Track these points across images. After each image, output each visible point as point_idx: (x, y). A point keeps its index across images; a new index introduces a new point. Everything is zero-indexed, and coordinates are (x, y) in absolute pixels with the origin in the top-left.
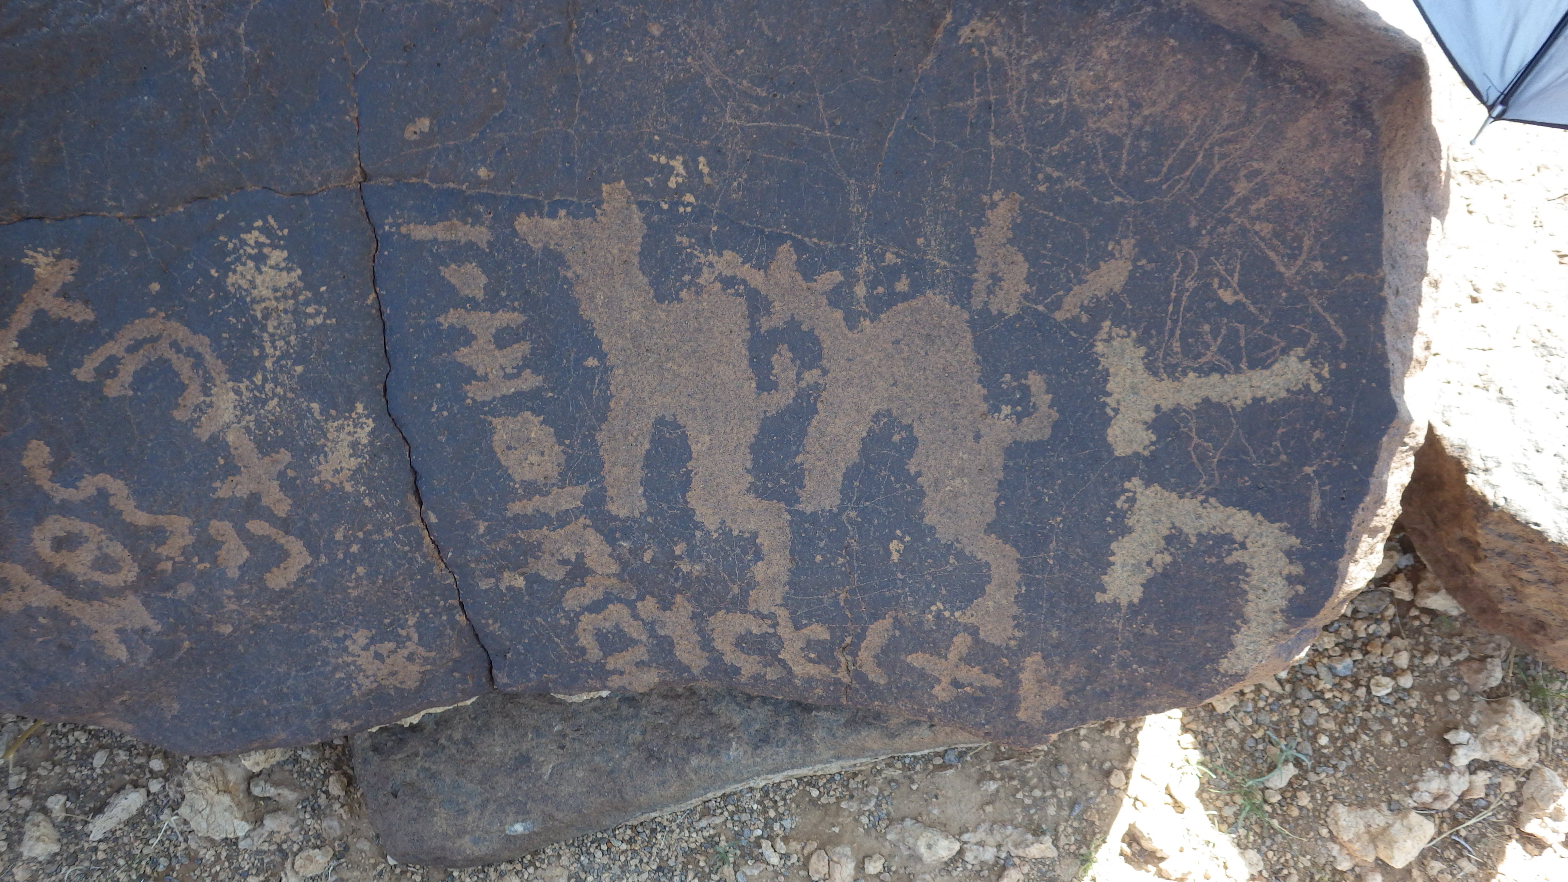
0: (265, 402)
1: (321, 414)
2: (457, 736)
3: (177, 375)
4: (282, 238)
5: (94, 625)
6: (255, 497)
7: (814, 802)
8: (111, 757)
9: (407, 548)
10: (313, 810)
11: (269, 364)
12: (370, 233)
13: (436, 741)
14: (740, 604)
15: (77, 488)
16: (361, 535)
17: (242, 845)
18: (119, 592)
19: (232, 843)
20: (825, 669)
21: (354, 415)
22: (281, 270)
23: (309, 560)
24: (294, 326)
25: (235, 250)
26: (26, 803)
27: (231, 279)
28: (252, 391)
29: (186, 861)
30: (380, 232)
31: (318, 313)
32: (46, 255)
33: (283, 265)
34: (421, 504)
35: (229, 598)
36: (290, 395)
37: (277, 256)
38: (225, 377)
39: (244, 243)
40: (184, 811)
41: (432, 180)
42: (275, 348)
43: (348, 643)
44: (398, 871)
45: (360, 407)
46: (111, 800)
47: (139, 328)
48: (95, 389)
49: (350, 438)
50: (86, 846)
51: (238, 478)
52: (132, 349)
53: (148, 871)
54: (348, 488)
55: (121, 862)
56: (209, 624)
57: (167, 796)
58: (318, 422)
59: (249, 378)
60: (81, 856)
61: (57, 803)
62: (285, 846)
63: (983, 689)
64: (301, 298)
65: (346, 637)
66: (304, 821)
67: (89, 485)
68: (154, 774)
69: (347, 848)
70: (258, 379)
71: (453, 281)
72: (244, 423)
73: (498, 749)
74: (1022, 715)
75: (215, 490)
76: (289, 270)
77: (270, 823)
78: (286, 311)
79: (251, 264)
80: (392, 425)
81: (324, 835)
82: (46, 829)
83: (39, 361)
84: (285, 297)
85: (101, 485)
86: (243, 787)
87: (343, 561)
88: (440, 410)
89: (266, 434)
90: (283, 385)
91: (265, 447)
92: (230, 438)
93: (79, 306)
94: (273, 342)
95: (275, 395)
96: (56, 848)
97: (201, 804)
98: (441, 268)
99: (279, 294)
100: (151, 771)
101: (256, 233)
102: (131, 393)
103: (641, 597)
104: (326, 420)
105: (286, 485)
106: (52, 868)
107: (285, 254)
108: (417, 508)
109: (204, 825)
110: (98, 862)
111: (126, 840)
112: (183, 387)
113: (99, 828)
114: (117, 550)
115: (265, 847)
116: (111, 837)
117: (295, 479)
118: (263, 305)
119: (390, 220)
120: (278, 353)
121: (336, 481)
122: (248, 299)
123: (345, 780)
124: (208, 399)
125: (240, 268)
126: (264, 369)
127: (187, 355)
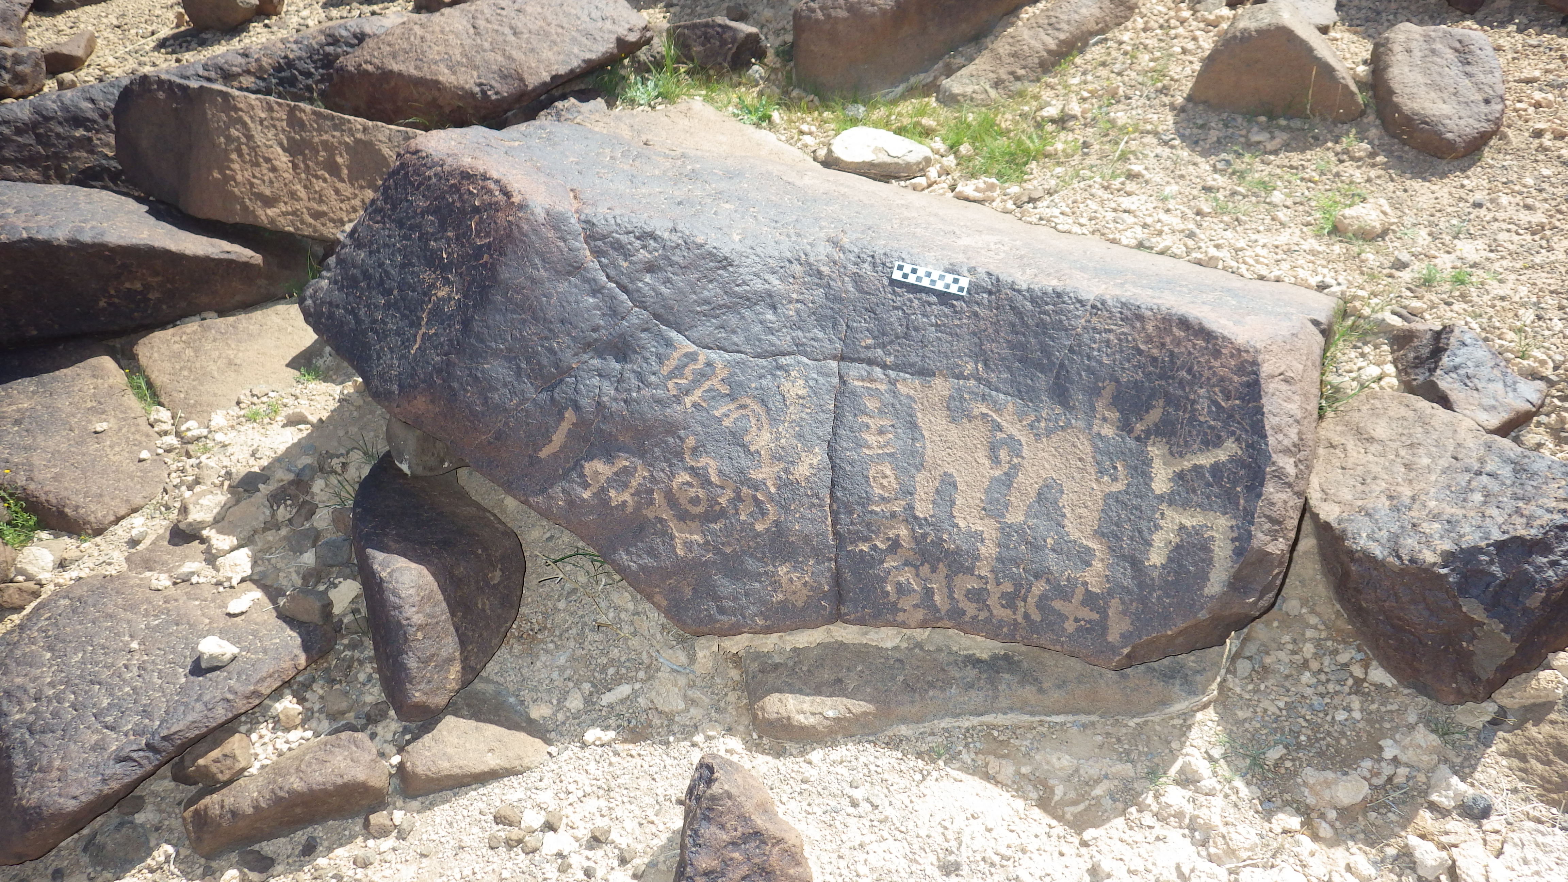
0: (780, 439)
1: (801, 449)
2: (805, 668)
3: (750, 422)
4: (804, 376)
5: (677, 535)
6: (764, 481)
7: (995, 738)
9: (820, 521)
10: (717, 708)
11: (786, 424)
12: (838, 380)
15: (698, 461)
16: (802, 509)
18: (693, 518)
20: (1009, 612)
21: (814, 452)
22: (801, 387)
23: (777, 517)
24: (799, 411)
25: (785, 378)
27: (781, 388)
28: (776, 433)
29: (645, 724)
30: (842, 380)
31: (810, 407)
36: (791, 438)
37: (800, 383)
38: (768, 426)
42: (790, 417)
43: (779, 569)
45: (817, 450)
46: (614, 689)
47: (743, 400)
49: (810, 462)
50: (597, 707)
51: (760, 470)
53: (625, 724)
54: (803, 483)
55: (613, 717)
56: (724, 544)
57: (644, 690)
58: (799, 452)
59: (777, 428)
60: (593, 712)
61: (587, 687)
63: (1090, 622)
64: (805, 401)
65: (779, 565)
67: (703, 460)
70: (780, 429)
71: (867, 403)
72: (770, 447)
74: (1110, 639)
75: (750, 473)
76: (803, 389)
78: (798, 404)
79: (790, 383)
80: (828, 460)
83: (705, 404)
84: (800, 398)
85: (708, 462)
88: (850, 455)
89: (777, 453)
90: (789, 433)
91: (775, 459)
92: (763, 452)
93: (725, 387)
95: (785, 437)
97: (663, 690)
98: (862, 397)
99: (797, 398)
100: (637, 678)
101: (794, 373)
102: (731, 425)
103: (922, 564)
104: (802, 452)
105: (778, 478)
107: (804, 382)
109: (661, 702)
111: (618, 707)
112: (751, 428)
113: (605, 700)
114: (702, 494)
116: (610, 705)
117: (782, 476)
118: (791, 400)
119: (847, 376)
120: (790, 421)
121: (799, 479)
122: (786, 397)
124: (758, 434)
125: (785, 385)
126: (784, 426)
127: (756, 415)
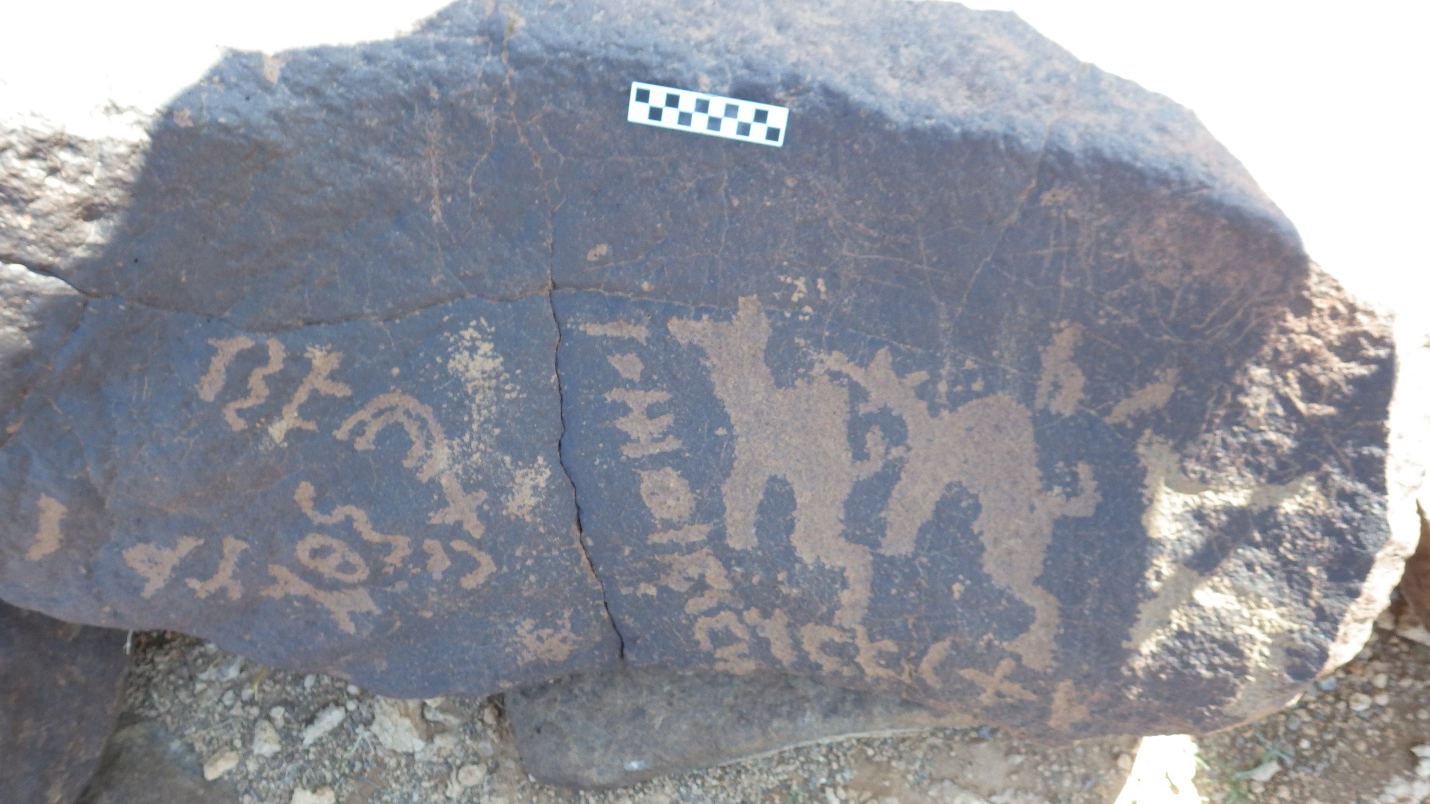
0: (470, 455)
1: (512, 464)
2: (588, 688)
3: (407, 434)
4: (490, 334)
5: (333, 608)
6: (459, 524)
7: (869, 759)
8: (318, 680)
9: (568, 564)
10: (472, 733)
11: (475, 427)
12: (556, 329)
13: (571, 691)
14: (827, 619)
15: (331, 515)
16: (534, 553)
17: (417, 757)
18: (353, 586)
19: (410, 756)
20: (891, 673)
21: (536, 466)
22: (488, 358)
23: (494, 569)
24: (495, 399)
25: (456, 342)
26: (255, 711)
27: (451, 364)
28: (461, 446)
29: (375, 765)
30: (563, 328)
31: (513, 390)
32: (321, 350)
33: (490, 354)
34: (581, 530)
35: (433, 594)
36: (489, 450)
37: (486, 347)
38: (442, 436)
39: (462, 338)
40: (375, 728)
41: (605, 289)
42: (480, 415)
43: (518, 628)
44: (537, 787)
45: (540, 460)
46: (319, 714)
47: (384, 400)
48: (348, 445)
49: (532, 483)
50: (300, 748)
51: (447, 510)
52: (376, 416)
53: (347, 771)
54: (528, 519)
55: (327, 763)
56: (416, 610)
57: (361, 714)
58: (509, 470)
59: (461, 437)
60: (297, 756)
61: (278, 713)
62: (450, 760)
63: (1021, 701)
64: (502, 378)
65: (516, 623)
66: (464, 741)
67: (339, 514)
68: (351, 697)
69: (497, 766)
70: (467, 438)
71: (617, 367)
72: (454, 470)
73: (620, 702)
74: (1052, 723)
75: (430, 518)
76: (494, 358)
77: (439, 741)
78: (490, 388)
79: (466, 353)
80: (563, 473)
81: (481, 754)
82: (270, 733)
83: (311, 426)
84: (490, 377)
85: (348, 513)
86: (418, 712)
87: (520, 572)
88: (601, 464)
89: (470, 478)
90: (484, 442)
91: (468, 487)
92: (444, 481)
93: (341, 385)
94: (479, 411)
95: (478, 450)
96: (277, 748)
97: (388, 724)
98: (609, 357)
99: (485, 376)
100: (348, 694)
101: (471, 331)
102: (373, 447)
103: (747, 608)
104: (515, 469)
105: (482, 516)
106: (275, 763)
107: (492, 346)
108: (578, 534)
109: (390, 740)
110: (309, 762)
111: (330, 746)
112: (411, 443)
113: (310, 735)
114: (355, 558)
115: (435, 759)
116: (318, 743)
117: (489, 511)
118: (473, 384)
119: (572, 320)
120: (482, 419)
121: (519, 514)
122: (463, 379)
123: (496, 712)
124: (429, 452)
125: (458, 356)
126: (471, 430)
127: (415, 420)
